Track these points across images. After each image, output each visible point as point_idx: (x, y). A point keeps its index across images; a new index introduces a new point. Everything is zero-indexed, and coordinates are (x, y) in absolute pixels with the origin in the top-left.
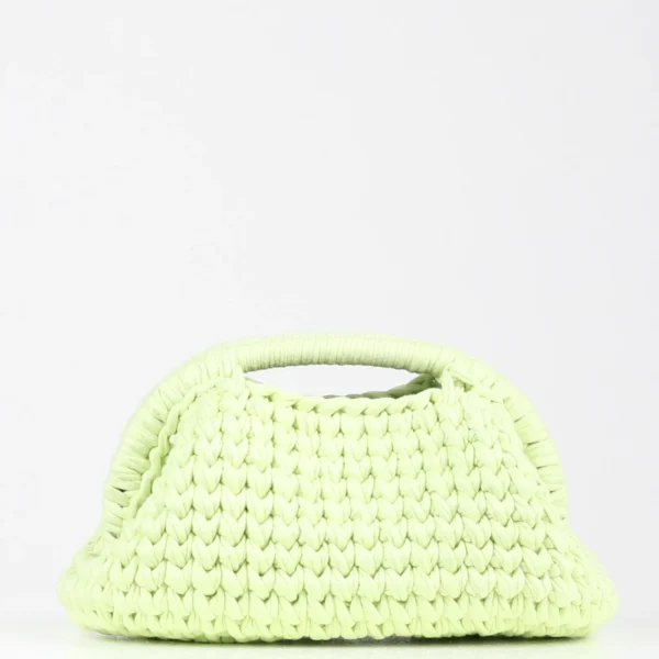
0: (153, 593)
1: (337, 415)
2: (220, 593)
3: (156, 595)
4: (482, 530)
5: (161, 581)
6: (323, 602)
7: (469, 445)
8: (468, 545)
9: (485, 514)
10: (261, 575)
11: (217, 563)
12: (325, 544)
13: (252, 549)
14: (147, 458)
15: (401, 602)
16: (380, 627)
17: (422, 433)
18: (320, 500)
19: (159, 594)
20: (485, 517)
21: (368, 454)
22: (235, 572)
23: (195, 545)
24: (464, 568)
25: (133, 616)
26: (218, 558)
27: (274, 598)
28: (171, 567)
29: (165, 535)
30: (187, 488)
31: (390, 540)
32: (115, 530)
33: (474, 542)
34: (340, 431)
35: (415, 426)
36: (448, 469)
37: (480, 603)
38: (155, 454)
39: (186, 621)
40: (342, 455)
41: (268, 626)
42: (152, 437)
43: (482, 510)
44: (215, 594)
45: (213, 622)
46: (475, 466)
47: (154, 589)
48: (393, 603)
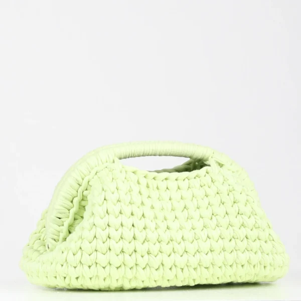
0: (90, 267)
1: (165, 181)
2: (123, 266)
3: (91, 268)
4: (242, 233)
5: (94, 261)
6: (171, 269)
7: (230, 193)
8: (236, 240)
9: (242, 225)
10: (142, 257)
11: (122, 251)
12: (170, 242)
13: (138, 244)
14: (72, 202)
15: (206, 268)
16: (194, 280)
17: (206, 188)
18: (165, 221)
19: (93, 267)
20: (242, 227)
21: (182, 199)
22: (130, 256)
23: (111, 243)
24: (235, 251)
25: (77, 278)
26: (122, 249)
27: (148, 267)
28: (99, 254)
29: (95, 239)
30: (105, 216)
31: (201, 238)
32: (55, 237)
33: (239, 238)
34: (167, 188)
35: (202, 185)
36: (221, 204)
37: (241, 267)
38: (76, 200)
39: (104, 280)
40: (170, 199)
41: (143, 281)
42: (74, 193)
43: (241, 223)
44: (120, 266)
45: (117, 280)
46: (234, 202)
47: (91, 265)
48: (203, 268)
